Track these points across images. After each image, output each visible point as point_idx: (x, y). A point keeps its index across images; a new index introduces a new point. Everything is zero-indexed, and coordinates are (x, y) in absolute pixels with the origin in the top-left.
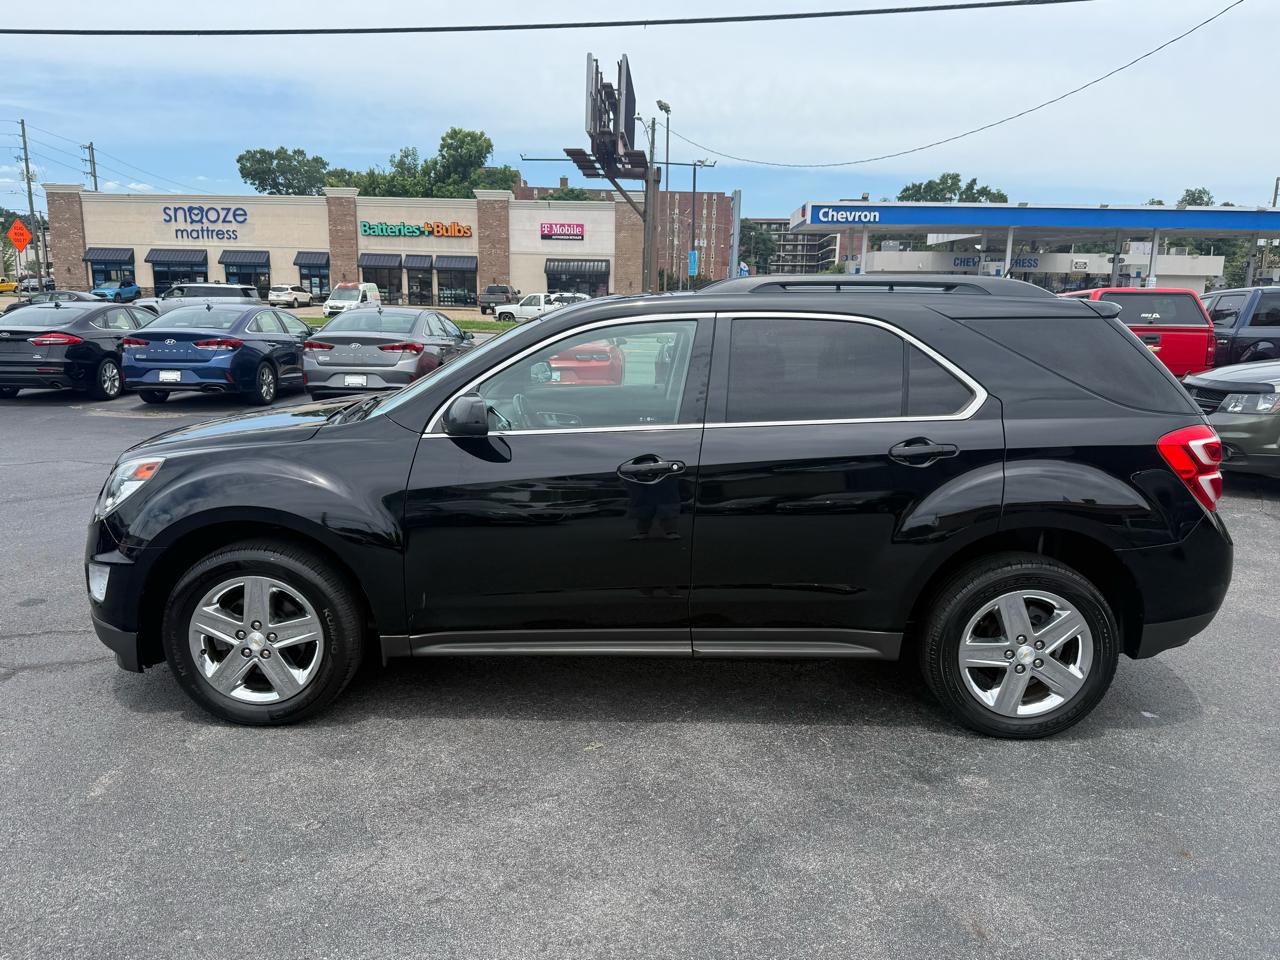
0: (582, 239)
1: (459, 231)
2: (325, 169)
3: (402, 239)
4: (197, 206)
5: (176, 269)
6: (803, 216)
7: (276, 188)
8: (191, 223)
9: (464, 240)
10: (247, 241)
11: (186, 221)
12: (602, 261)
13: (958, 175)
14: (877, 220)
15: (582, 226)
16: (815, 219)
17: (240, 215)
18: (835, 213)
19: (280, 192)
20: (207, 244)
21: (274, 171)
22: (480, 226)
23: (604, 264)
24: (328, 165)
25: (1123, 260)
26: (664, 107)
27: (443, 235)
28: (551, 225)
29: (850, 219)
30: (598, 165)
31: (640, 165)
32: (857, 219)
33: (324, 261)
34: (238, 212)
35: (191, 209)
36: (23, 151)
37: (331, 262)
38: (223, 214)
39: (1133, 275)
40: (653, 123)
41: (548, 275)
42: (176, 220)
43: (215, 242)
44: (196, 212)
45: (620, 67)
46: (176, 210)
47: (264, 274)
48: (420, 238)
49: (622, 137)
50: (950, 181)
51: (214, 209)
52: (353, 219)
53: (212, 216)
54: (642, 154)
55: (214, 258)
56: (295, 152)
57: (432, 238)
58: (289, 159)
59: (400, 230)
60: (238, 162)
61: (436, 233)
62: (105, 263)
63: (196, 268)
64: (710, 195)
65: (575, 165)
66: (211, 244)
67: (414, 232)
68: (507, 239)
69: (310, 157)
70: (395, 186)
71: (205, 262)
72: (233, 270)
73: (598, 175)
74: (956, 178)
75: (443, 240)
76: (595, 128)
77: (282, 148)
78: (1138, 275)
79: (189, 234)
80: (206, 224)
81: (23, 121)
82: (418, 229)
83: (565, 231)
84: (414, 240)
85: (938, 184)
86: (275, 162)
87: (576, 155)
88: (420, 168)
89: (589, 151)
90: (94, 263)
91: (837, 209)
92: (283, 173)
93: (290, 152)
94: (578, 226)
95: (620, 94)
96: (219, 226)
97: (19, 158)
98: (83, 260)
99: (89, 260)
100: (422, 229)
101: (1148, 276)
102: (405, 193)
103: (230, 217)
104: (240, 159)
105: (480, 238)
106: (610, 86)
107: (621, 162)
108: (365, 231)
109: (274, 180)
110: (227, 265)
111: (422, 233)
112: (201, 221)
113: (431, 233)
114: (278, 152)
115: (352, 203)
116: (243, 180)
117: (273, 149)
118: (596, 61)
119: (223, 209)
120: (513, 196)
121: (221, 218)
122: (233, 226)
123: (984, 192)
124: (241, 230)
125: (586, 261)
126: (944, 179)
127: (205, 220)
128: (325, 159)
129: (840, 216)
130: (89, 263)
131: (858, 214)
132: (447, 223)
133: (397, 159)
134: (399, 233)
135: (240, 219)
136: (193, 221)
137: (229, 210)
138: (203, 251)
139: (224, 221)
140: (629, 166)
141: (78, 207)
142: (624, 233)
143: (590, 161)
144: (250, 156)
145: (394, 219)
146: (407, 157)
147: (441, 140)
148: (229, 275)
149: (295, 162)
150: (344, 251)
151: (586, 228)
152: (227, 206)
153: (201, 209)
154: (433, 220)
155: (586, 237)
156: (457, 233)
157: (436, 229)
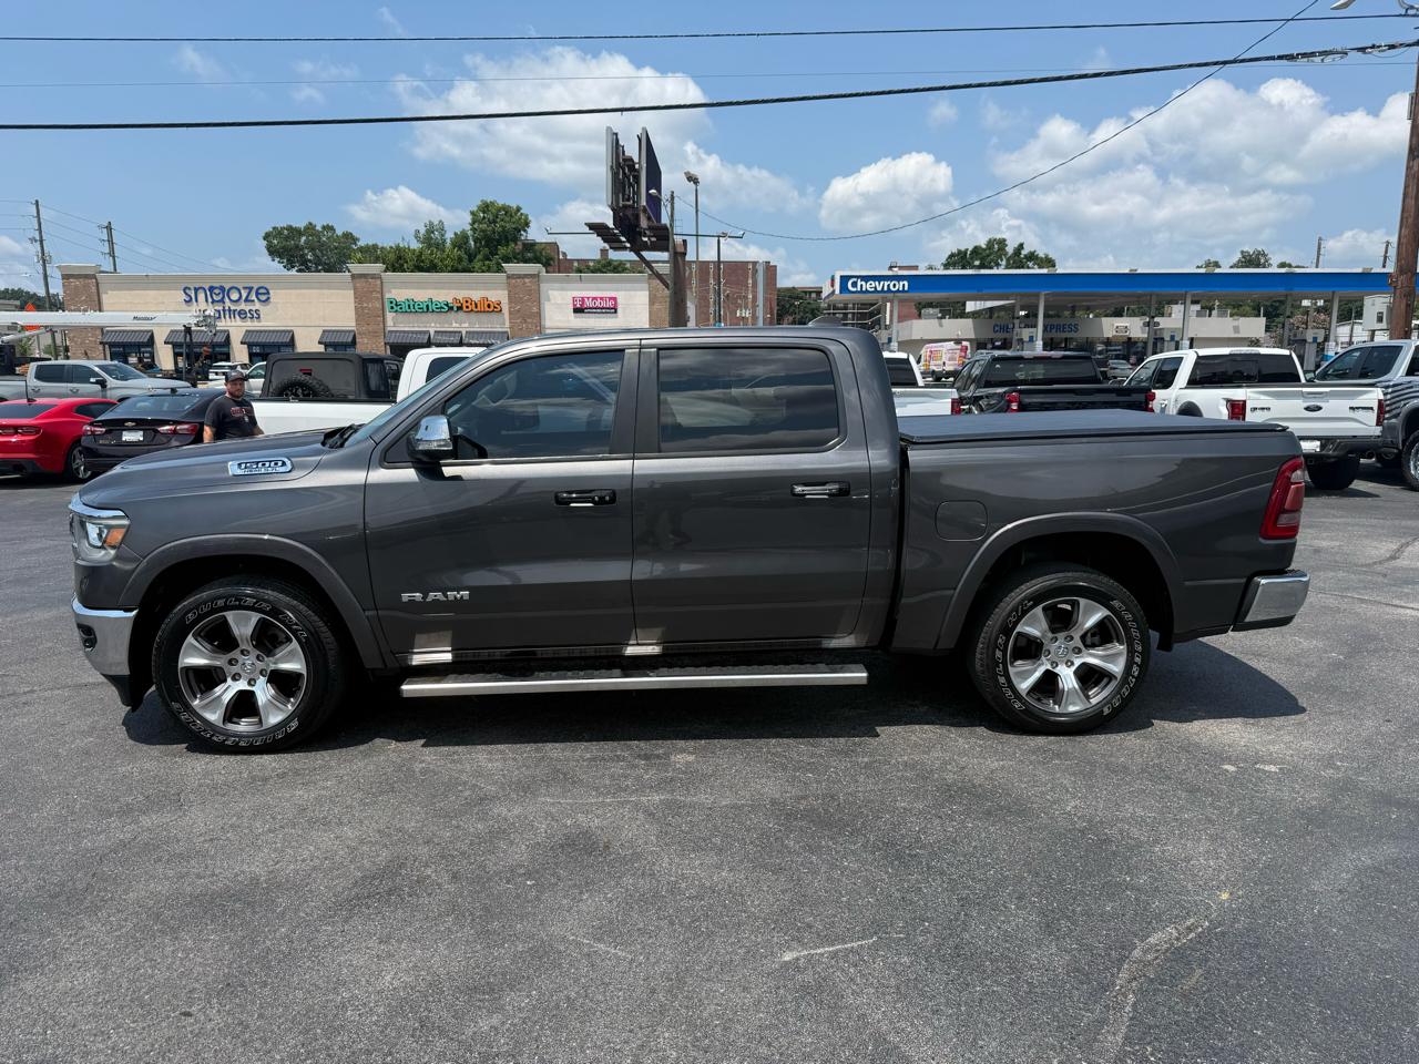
0: (616, 312)
1: (489, 306)
2: (355, 244)
3: (430, 314)
4: (217, 285)
6: (833, 286)
7: (305, 266)
8: (213, 303)
9: (494, 316)
10: (272, 319)
11: (207, 301)
13: (1004, 240)
14: (906, 288)
15: (615, 299)
16: (844, 288)
17: (263, 294)
18: (863, 283)
19: (309, 269)
20: (229, 324)
21: (302, 249)
22: (510, 301)
24: (358, 239)
25: (1158, 324)
26: (692, 179)
27: (471, 310)
28: (583, 299)
29: (879, 289)
30: (623, 239)
31: (662, 238)
32: (886, 289)
33: (350, 340)
34: (262, 291)
35: (212, 289)
36: (37, 232)
37: (357, 340)
38: (244, 296)
39: (1167, 338)
40: (672, 197)
42: (196, 301)
43: (238, 321)
44: (218, 292)
45: (640, 140)
46: (196, 290)
49: (645, 210)
50: (996, 246)
51: (236, 288)
52: (379, 295)
53: (235, 296)
54: (665, 228)
55: (236, 338)
56: (324, 227)
57: (461, 313)
58: (317, 235)
59: (427, 306)
60: (264, 239)
61: (465, 308)
62: (124, 345)
63: (217, 349)
64: (755, 263)
65: (600, 238)
66: (233, 324)
67: (442, 307)
68: (539, 315)
69: (339, 232)
70: (423, 262)
71: (227, 342)
72: (256, 350)
73: (625, 248)
74: (1002, 243)
75: (472, 315)
76: (617, 203)
77: (310, 224)
78: (1172, 338)
80: (228, 303)
81: (37, 202)
82: (447, 305)
83: (598, 304)
84: (443, 316)
85: (985, 250)
86: (304, 238)
87: (598, 229)
88: (448, 241)
89: (611, 225)
90: (112, 345)
91: (866, 279)
92: (312, 249)
93: (319, 228)
94: (610, 298)
95: (639, 163)
96: (242, 306)
97: (33, 240)
98: (101, 343)
99: (107, 343)
100: (450, 305)
101: (1182, 339)
102: (432, 268)
103: (254, 298)
104: (267, 237)
105: (510, 313)
106: (631, 160)
107: (645, 235)
108: (392, 308)
109: (303, 256)
110: (250, 346)
111: (451, 309)
112: (222, 301)
113: (460, 308)
114: (307, 228)
115: (374, 276)
116: (270, 258)
117: (301, 224)
118: (616, 134)
119: (245, 288)
120: (544, 269)
121: (244, 298)
122: (257, 306)
123: (1032, 257)
124: (264, 309)
126: (991, 243)
127: (227, 300)
128: (356, 235)
129: (869, 286)
130: (107, 346)
131: (886, 283)
132: (476, 295)
133: (422, 231)
134: (427, 309)
135: (263, 298)
136: (214, 301)
137: (251, 289)
138: (225, 331)
139: (247, 300)
140: (653, 239)
141: (94, 289)
142: (657, 306)
143: (615, 235)
144: (277, 232)
145: (421, 296)
146: (433, 232)
147: (472, 213)
148: (251, 356)
149: (324, 238)
150: (370, 328)
151: (619, 301)
152: (250, 285)
153: (222, 288)
154: (461, 295)
155: (619, 311)
156: (487, 309)
157: (465, 304)
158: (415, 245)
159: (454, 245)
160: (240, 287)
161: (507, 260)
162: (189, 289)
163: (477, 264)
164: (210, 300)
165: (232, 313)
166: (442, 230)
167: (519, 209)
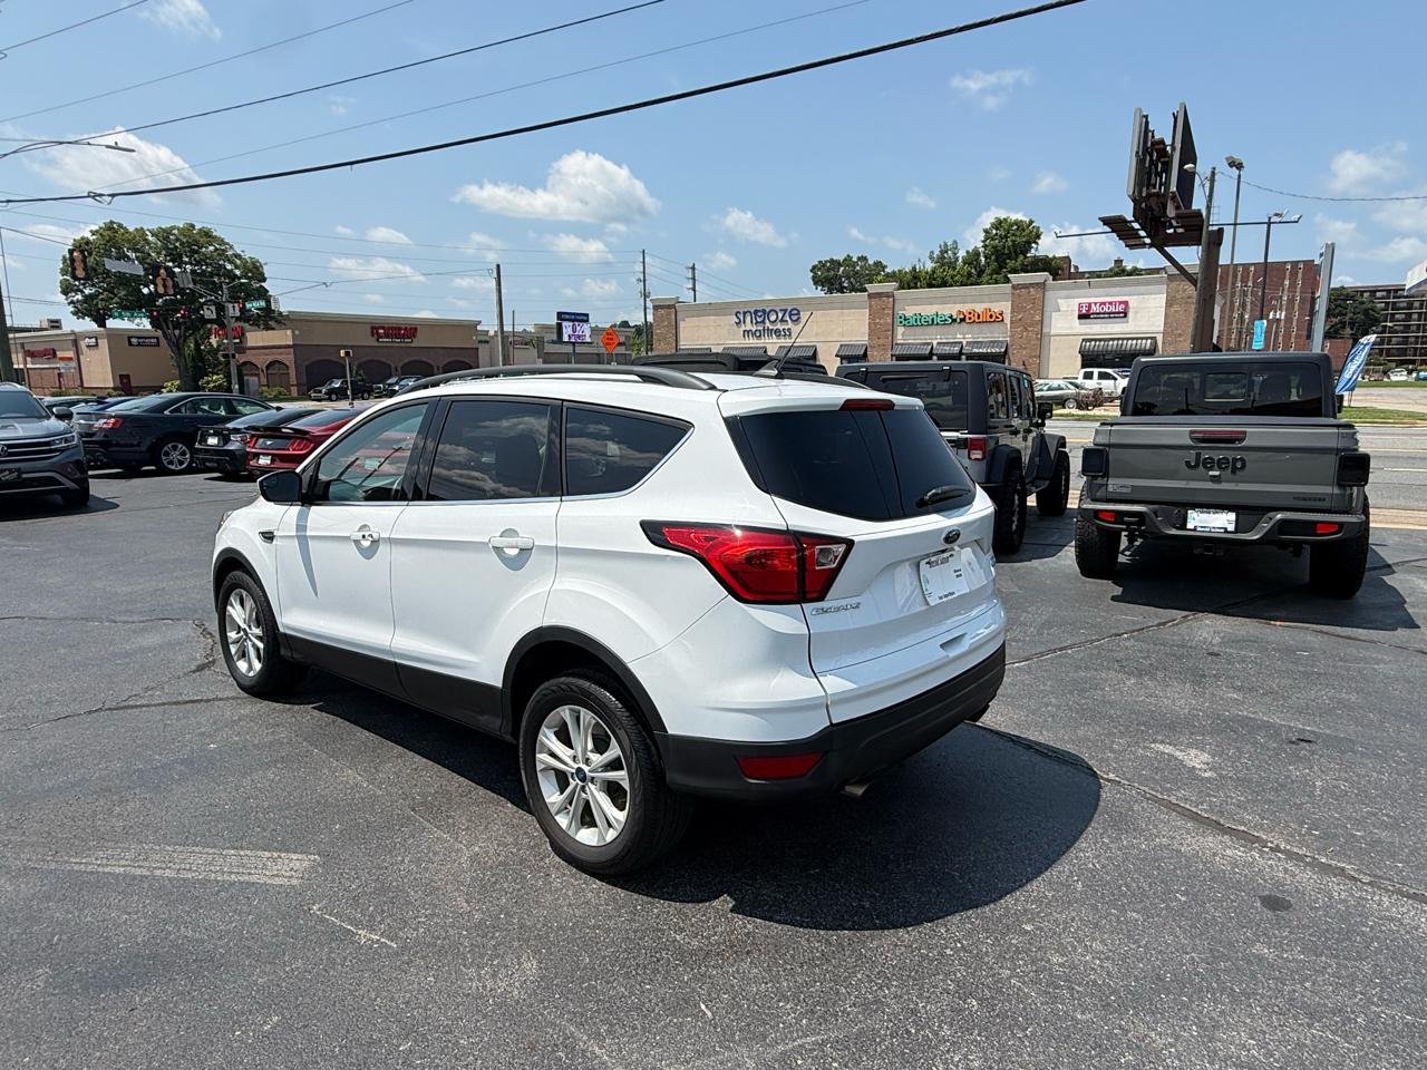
0: (1125, 316)
1: (991, 316)
2: (882, 269)
3: (935, 327)
4: (762, 309)
7: (841, 290)
9: (995, 325)
11: (752, 322)
12: (1147, 338)
15: (1126, 303)
17: (795, 315)
20: (767, 342)
21: (841, 277)
22: (1013, 310)
23: (1149, 341)
24: (886, 267)
26: (1235, 164)
27: (974, 322)
28: (1090, 304)
30: (1142, 233)
31: (1194, 229)
33: (862, 353)
34: (794, 312)
35: (756, 312)
36: (642, 274)
37: (868, 353)
38: (780, 315)
40: (1213, 174)
41: (1082, 356)
42: (744, 322)
43: (774, 339)
44: (760, 314)
45: (1176, 119)
46: (745, 313)
48: (952, 326)
49: (1174, 198)
51: (775, 311)
52: (891, 311)
53: (773, 318)
54: (1199, 213)
56: (859, 258)
57: (963, 325)
58: (854, 265)
59: (933, 319)
60: (811, 271)
61: (967, 320)
64: (1295, 264)
65: (1115, 237)
66: (770, 341)
67: (946, 320)
68: (1042, 323)
69: (871, 262)
70: (934, 279)
73: (1144, 245)
75: (975, 327)
76: (1140, 192)
77: (848, 256)
79: (754, 334)
80: (768, 324)
81: (644, 251)
82: (951, 317)
83: (1105, 309)
84: (946, 328)
86: (842, 269)
87: (1116, 225)
88: (960, 260)
89: (1130, 217)
92: (848, 278)
93: (855, 259)
94: (1120, 303)
95: (1173, 149)
96: (779, 326)
97: (640, 281)
100: (954, 317)
102: (944, 284)
103: (788, 319)
104: (813, 269)
105: (1012, 322)
106: (1162, 142)
107: (1171, 226)
108: (901, 322)
109: (840, 284)
111: (955, 320)
112: (763, 322)
113: (963, 320)
114: (845, 260)
115: (888, 295)
116: (814, 286)
117: (841, 257)
118: (1146, 117)
119: (782, 310)
120: (1051, 278)
121: (780, 318)
122: (790, 325)
124: (795, 329)
125: (1128, 339)
127: (767, 321)
128: (884, 263)
132: (979, 308)
133: (937, 253)
134: (932, 322)
135: (795, 318)
136: (757, 323)
137: (785, 311)
138: (763, 348)
139: (782, 320)
140: (1180, 230)
141: (673, 317)
142: (1176, 308)
143: (1133, 228)
144: (822, 264)
145: (928, 311)
146: (947, 252)
147: (986, 231)
149: (858, 268)
150: (881, 342)
151: (1130, 305)
152: (783, 308)
153: (764, 311)
154: (966, 308)
155: (1130, 315)
156: (989, 319)
157: (968, 316)
158: (929, 266)
159: (966, 262)
160: (777, 309)
161: (1015, 271)
163: (985, 278)
166: (955, 248)
167: (1031, 222)
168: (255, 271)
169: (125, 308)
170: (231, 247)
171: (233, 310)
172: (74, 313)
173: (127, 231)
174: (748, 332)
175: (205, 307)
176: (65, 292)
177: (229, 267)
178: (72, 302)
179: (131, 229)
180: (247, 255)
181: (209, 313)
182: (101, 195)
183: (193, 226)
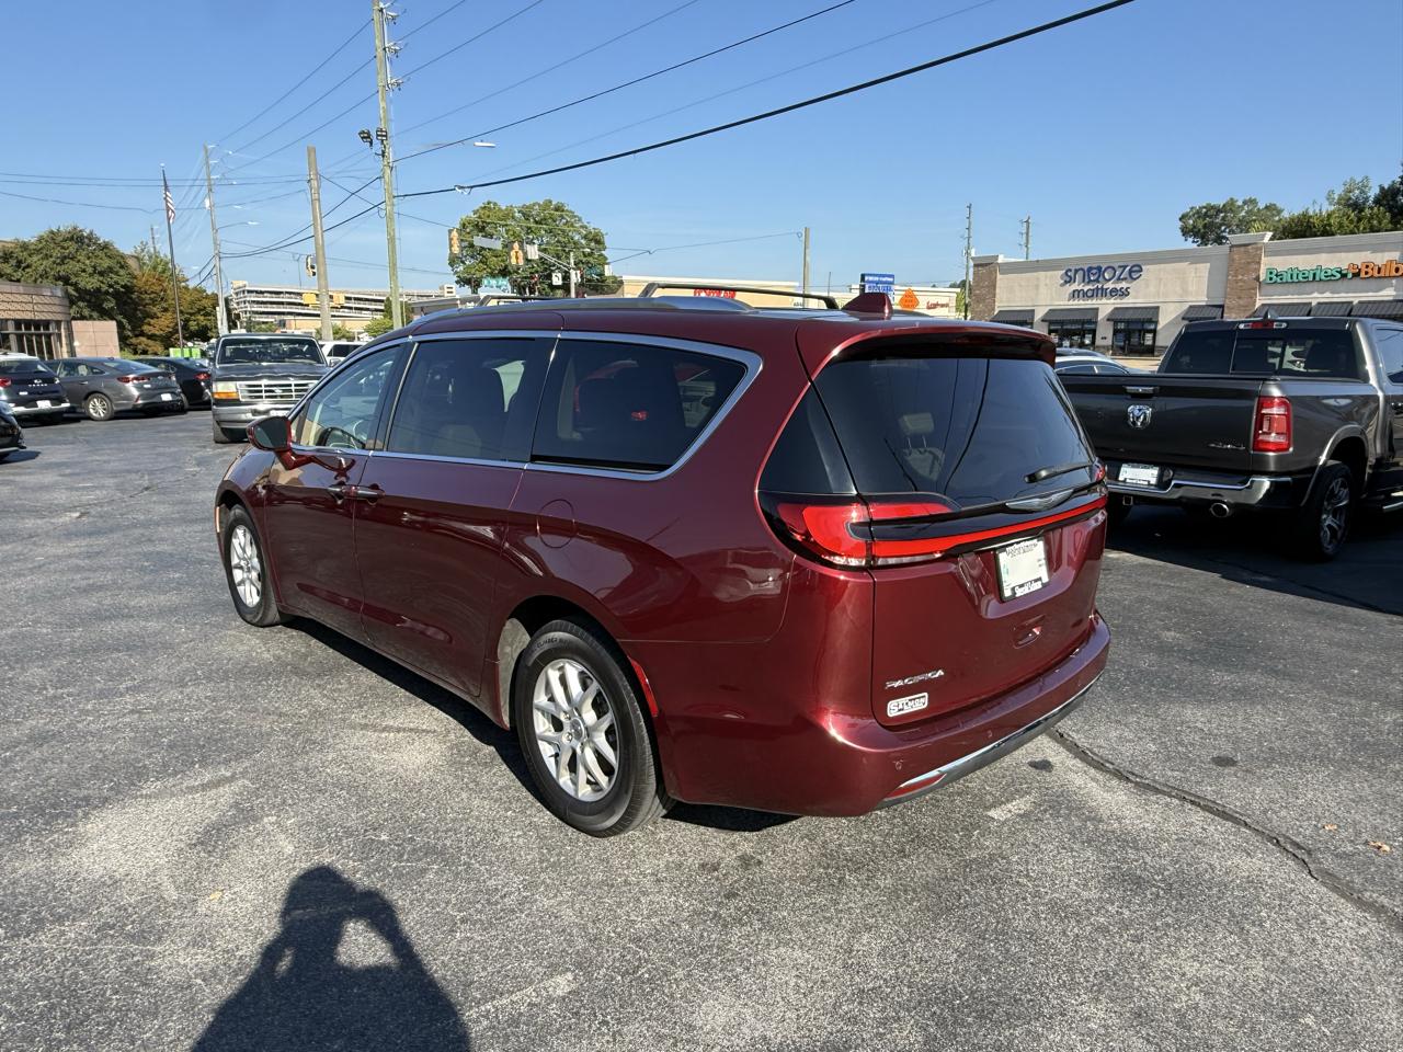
1: (1397, 270)
2: (1279, 215)
3: (1315, 284)
4: (1096, 266)
5: (1069, 327)
7: (1219, 240)
8: (1089, 283)
10: (1139, 296)
11: (1084, 281)
17: (1136, 272)
20: (1099, 302)
21: (1219, 225)
24: (1282, 211)
27: (1372, 276)
33: (1217, 314)
34: (1135, 269)
35: (1090, 269)
36: (967, 230)
38: (1118, 274)
42: (1075, 281)
43: (1108, 299)
44: (1092, 273)
46: (1076, 271)
47: (1149, 331)
48: (1340, 282)
51: (1113, 269)
52: (1258, 265)
53: (1109, 274)
55: (1102, 315)
56: (1245, 203)
57: (1356, 280)
58: (1237, 210)
59: (1314, 275)
60: (1180, 219)
61: (1363, 275)
63: (1086, 326)
66: (1103, 302)
67: (1332, 275)
69: (1261, 206)
70: (1330, 225)
71: (1095, 320)
72: (1121, 326)
75: (1373, 281)
77: (1232, 199)
79: (1085, 295)
80: (1102, 283)
84: (1332, 285)
86: (1221, 215)
88: (1370, 198)
92: (1229, 226)
93: (1239, 203)
100: (1344, 272)
103: (1125, 275)
104: (1183, 218)
108: (1271, 279)
109: (1218, 233)
110: (1116, 322)
111: (1344, 276)
113: (1356, 275)
114: (1225, 205)
115: (1255, 245)
116: (1183, 238)
117: (1220, 202)
119: (1120, 267)
122: (1128, 283)
124: (1133, 286)
127: (1101, 279)
128: (1280, 206)
132: (1381, 259)
134: (1314, 279)
135: (1135, 275)
136: (1090, 281)
138: (1095, 309)
139: (1119, 279)
141: (992, 276)
145: (1309, 263)
146: (1354, 191)
148: (1116, 332)
149: (1243, 214)
150: (1241, 302)
152: (1122, 264)
153: (1099, 268)
154: (1358, 258)
156: (1394, 273)
157: (1364, 270)
158: (1327, 208)
159: (1377, 201)
160: (1116, 266)
162: (1070, 270)
164: (1087, 280)
165: (1102, 293)
166: (1363, 189)
168: (597, 240)
169: (493, 276)
170: (580, 220)
171: (575, 277)
172: (457, 282)
173: (500, 209)
174: (1079, 292)
175: (554, 275)
176: (452, 263)
177: (576, 238)
178: (456, 272)
179: (504, 208)
180: (591, 227)
181: (557, 280)
182: (462, 188)
183: (551, 202)
